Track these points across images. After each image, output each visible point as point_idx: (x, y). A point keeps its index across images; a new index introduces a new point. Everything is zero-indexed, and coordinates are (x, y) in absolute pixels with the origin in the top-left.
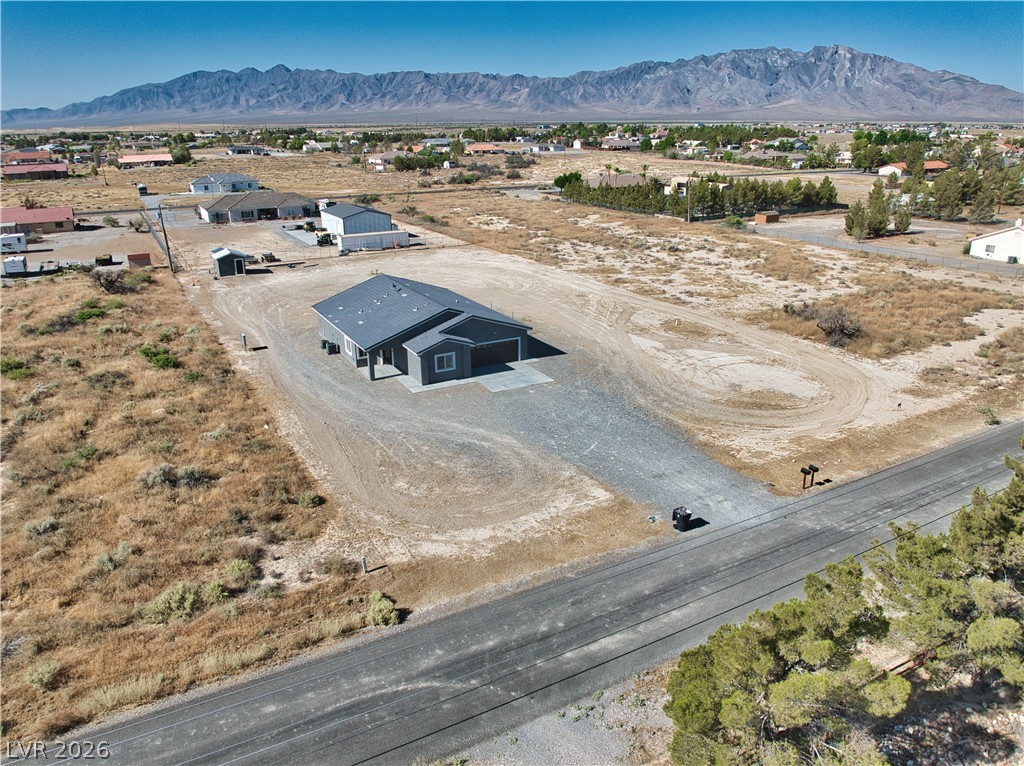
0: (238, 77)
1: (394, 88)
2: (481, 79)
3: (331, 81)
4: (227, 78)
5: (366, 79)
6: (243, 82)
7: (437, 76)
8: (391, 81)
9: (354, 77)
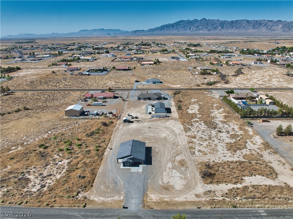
0: (192, 22)
1: (236, 25)
2: (266, 22)
3: (218, 22)
4: (189, 22)
5: (228, 22)
6: (193, 23)
7: (251, 21)
8: (236, 23)
9: (225, 22)
